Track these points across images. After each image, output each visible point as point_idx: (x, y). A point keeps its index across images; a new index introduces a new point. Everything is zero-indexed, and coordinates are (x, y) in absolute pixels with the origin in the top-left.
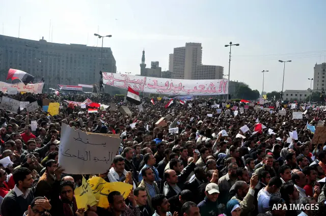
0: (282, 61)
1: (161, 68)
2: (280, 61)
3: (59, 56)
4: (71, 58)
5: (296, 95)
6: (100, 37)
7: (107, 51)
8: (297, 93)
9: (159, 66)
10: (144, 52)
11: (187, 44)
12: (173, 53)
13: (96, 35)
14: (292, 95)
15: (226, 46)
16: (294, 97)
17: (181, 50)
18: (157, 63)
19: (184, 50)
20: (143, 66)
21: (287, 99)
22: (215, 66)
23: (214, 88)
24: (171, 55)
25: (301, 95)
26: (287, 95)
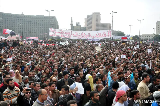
0: (139, 20)
1: (80, 26)
2: (138, 20)
3: (31, 21)
4: (37, 22)
5: (147, 37)
6: (48, 11)
7: (54, 18)
8: (148, 36)
9: (80, 25)
10: (72, 18)
11: (93, 13)
12: (86, 18)
13: (46, 10)
14: (145, 37)
15: (111, 13)
16: (146, 38)
17: (90, 16)
18: (79, 23)
19: (92, 16)
20: (72, 25)
21: (143, 39)
22: (107, 24)
23: (106, 34)
24: (85, 19)
25: (150, 37)
26: (143, 37)
